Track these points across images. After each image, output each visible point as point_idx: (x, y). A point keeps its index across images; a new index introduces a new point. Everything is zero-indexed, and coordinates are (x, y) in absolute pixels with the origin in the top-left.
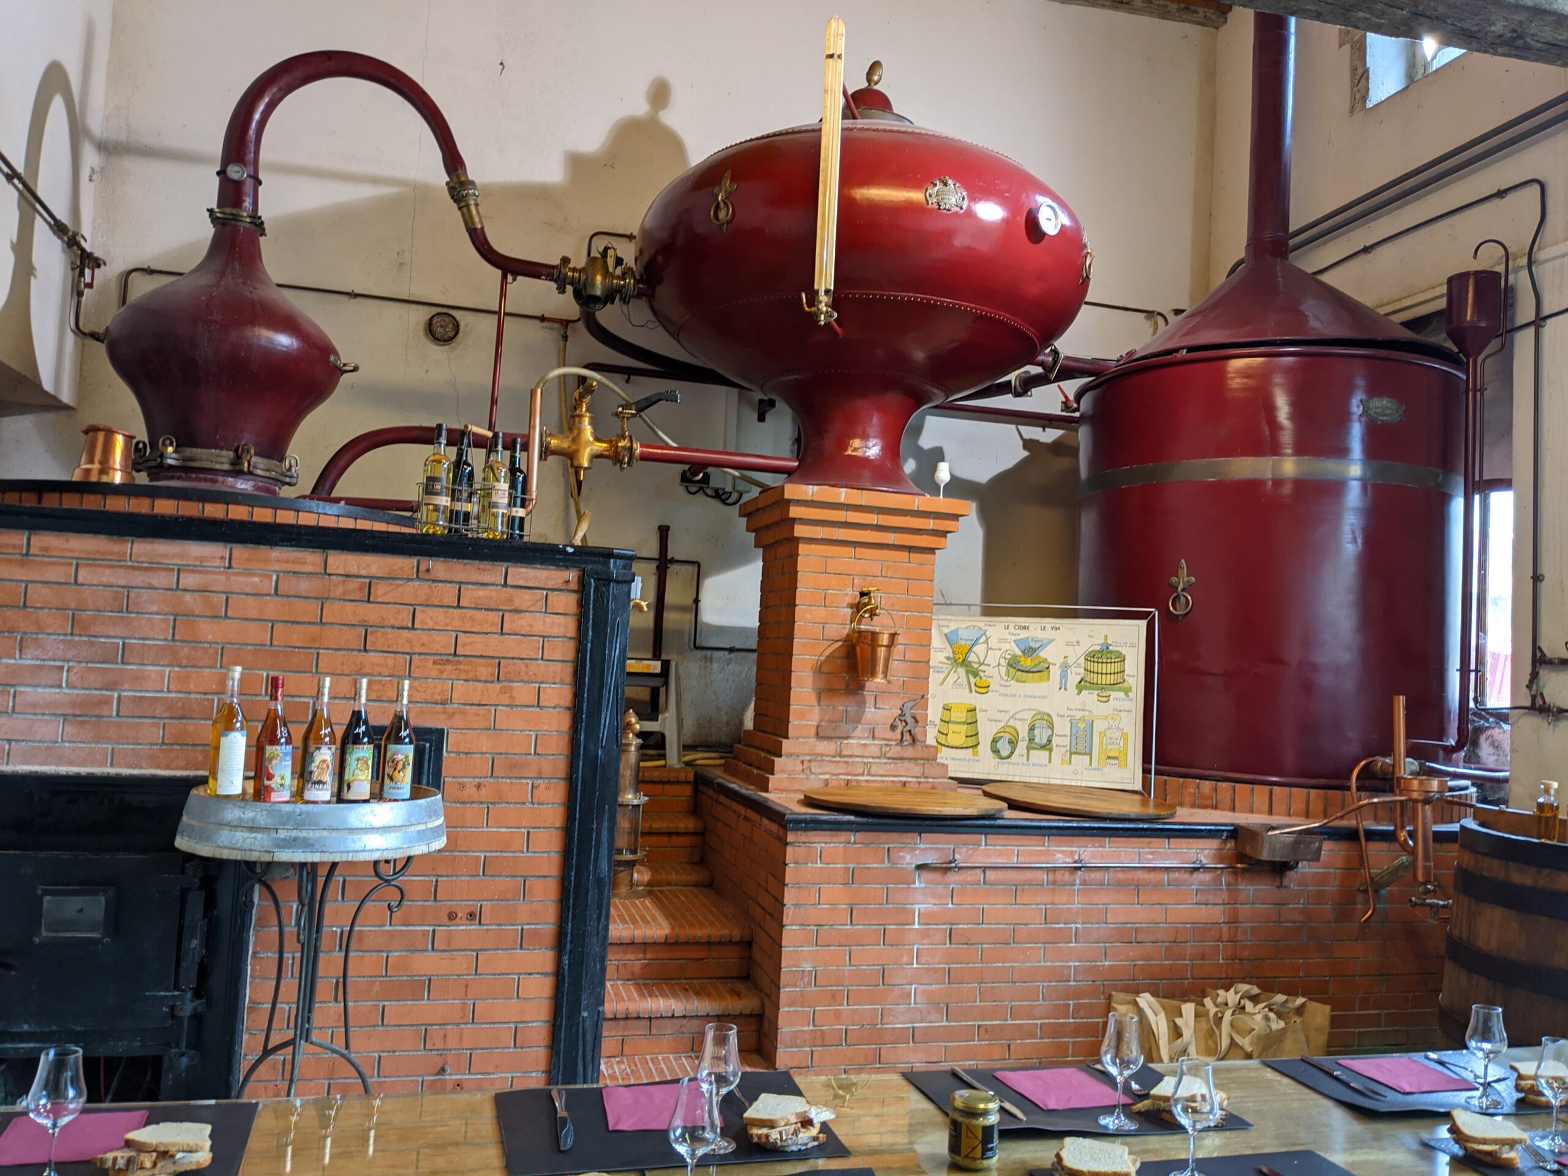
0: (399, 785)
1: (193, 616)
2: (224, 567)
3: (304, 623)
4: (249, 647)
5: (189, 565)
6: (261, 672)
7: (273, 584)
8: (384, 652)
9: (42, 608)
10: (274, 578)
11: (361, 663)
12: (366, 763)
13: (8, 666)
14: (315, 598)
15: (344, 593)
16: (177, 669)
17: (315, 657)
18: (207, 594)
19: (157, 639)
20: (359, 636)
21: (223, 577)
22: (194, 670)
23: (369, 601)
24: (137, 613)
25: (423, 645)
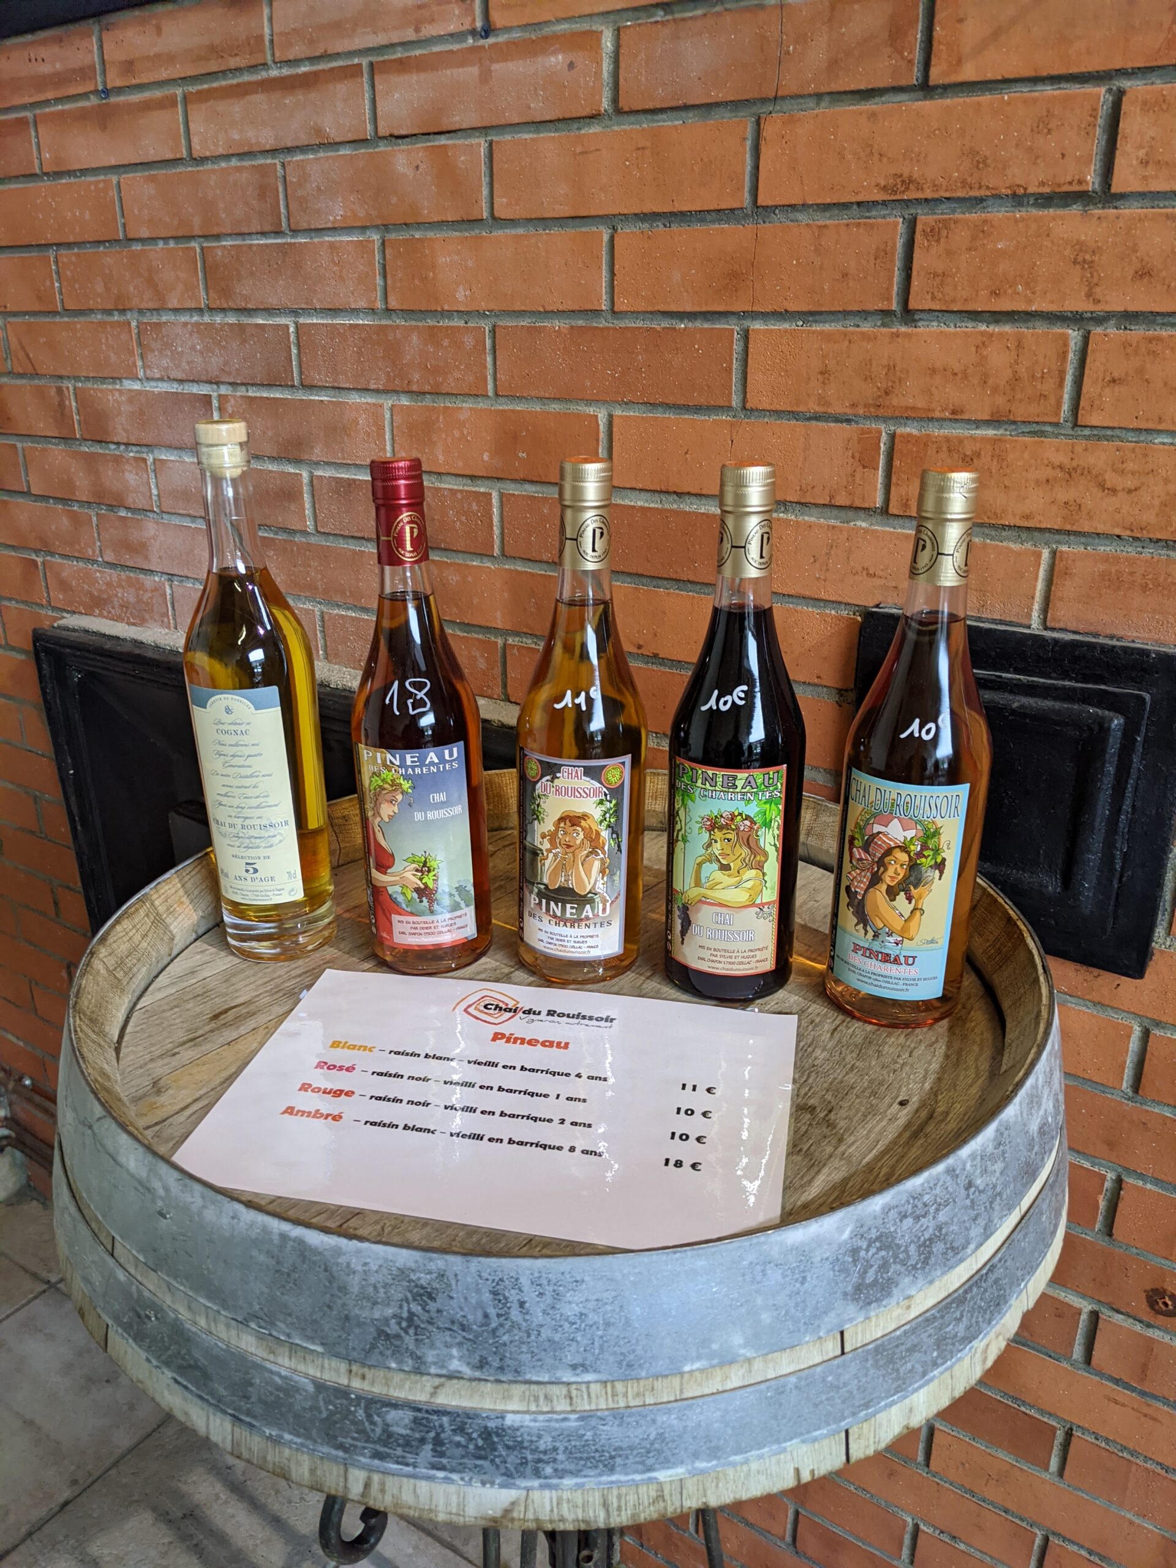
1: (419, 225)
2: (473, 32)
3: (700, 216)
4: (557, 324)
5: (393, 46)
6: (591, 410)
7: (606, 66)
8: (975, 315)
9: (153, 240)
10: (608, 43)
11: (891, 368)
14: (735, 105)
16: (405, 401)
17: (737, 347)
18: (443, 141)
19: (355, 312)
20: (883, 254)
21: (474, 70)
22: (442, 403)
23: (925, 88)
24: (309, 231)
25: (1144, 273)
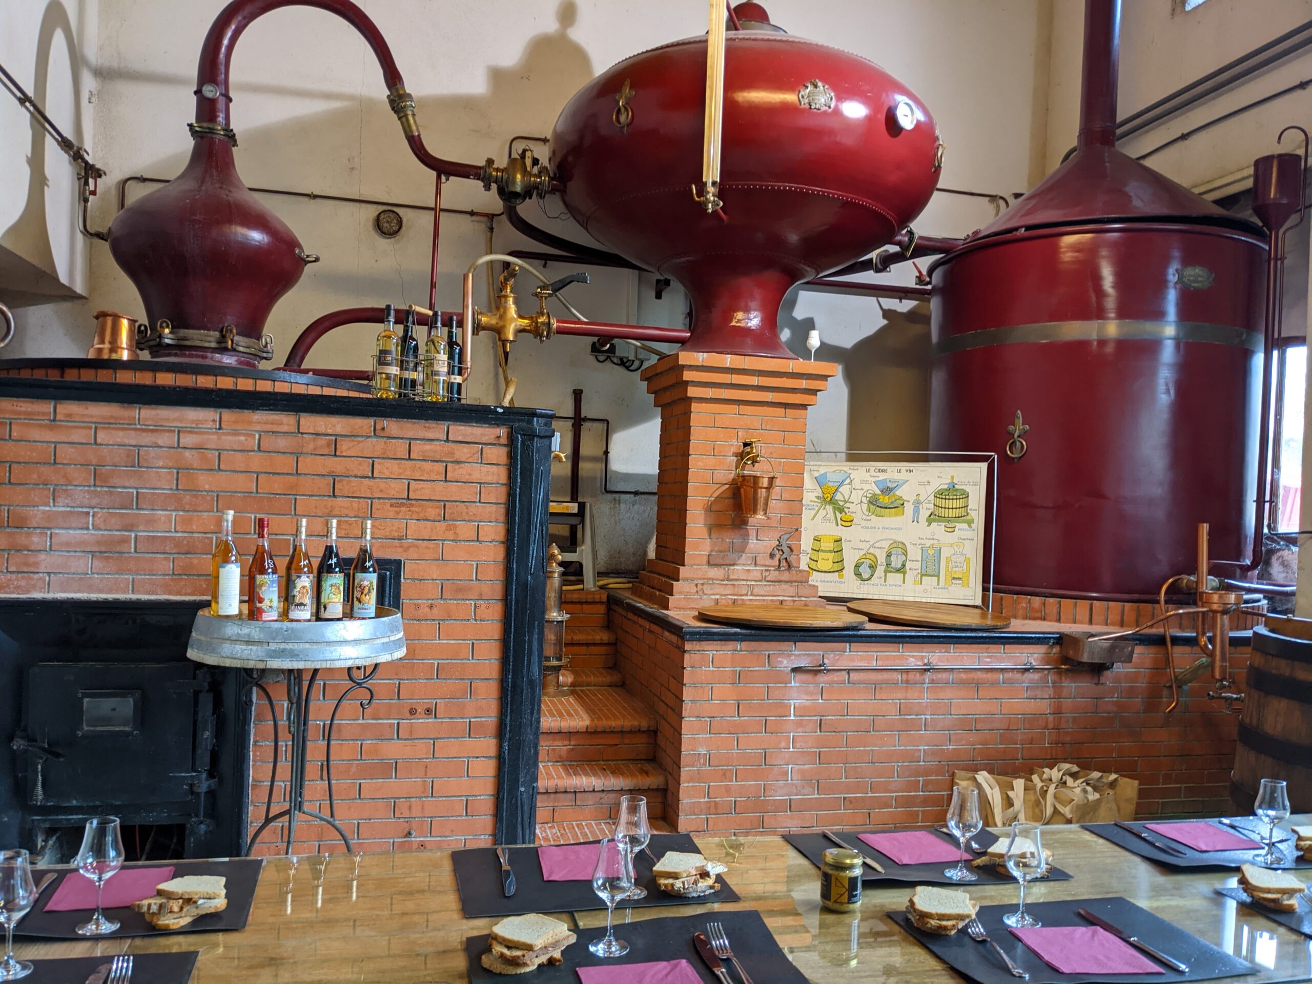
0: (366, 606)
1: (192, 469)
2: (216, 429)
3: (283, 474)
4: (239, 495)
5: (187, 427)
6: (249, 515)
7: (257, 442)
8: (349, 497)
9: (70, 464)
10: (257, 437)
11: (332, 506)
12: (339, 588)
13: (44, 512)
14: (291, 453)
15: (315, 449)
16: (181, 513)
17: (293, 502)
18: (202, 451)
19: (164, 489)
20: (328, 484)
21: (216, 437)
22: (195, 514)
23: (335, 455)
24: (147, 467)
25: (381, 491)
